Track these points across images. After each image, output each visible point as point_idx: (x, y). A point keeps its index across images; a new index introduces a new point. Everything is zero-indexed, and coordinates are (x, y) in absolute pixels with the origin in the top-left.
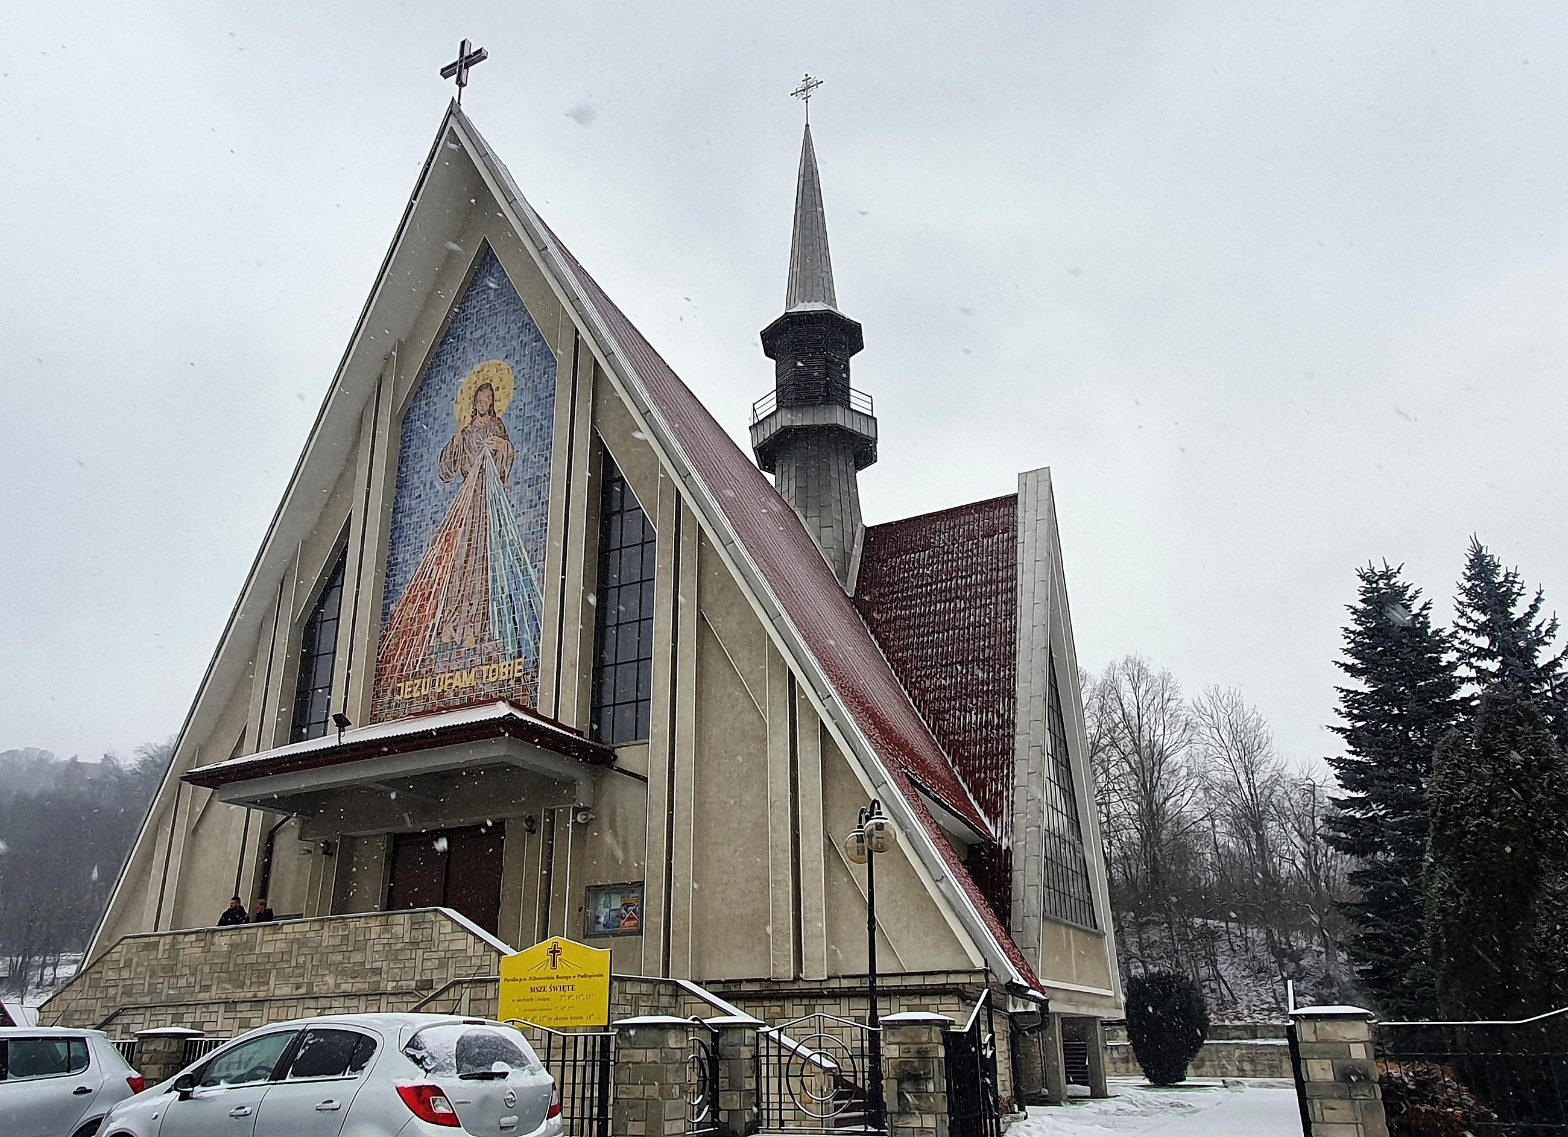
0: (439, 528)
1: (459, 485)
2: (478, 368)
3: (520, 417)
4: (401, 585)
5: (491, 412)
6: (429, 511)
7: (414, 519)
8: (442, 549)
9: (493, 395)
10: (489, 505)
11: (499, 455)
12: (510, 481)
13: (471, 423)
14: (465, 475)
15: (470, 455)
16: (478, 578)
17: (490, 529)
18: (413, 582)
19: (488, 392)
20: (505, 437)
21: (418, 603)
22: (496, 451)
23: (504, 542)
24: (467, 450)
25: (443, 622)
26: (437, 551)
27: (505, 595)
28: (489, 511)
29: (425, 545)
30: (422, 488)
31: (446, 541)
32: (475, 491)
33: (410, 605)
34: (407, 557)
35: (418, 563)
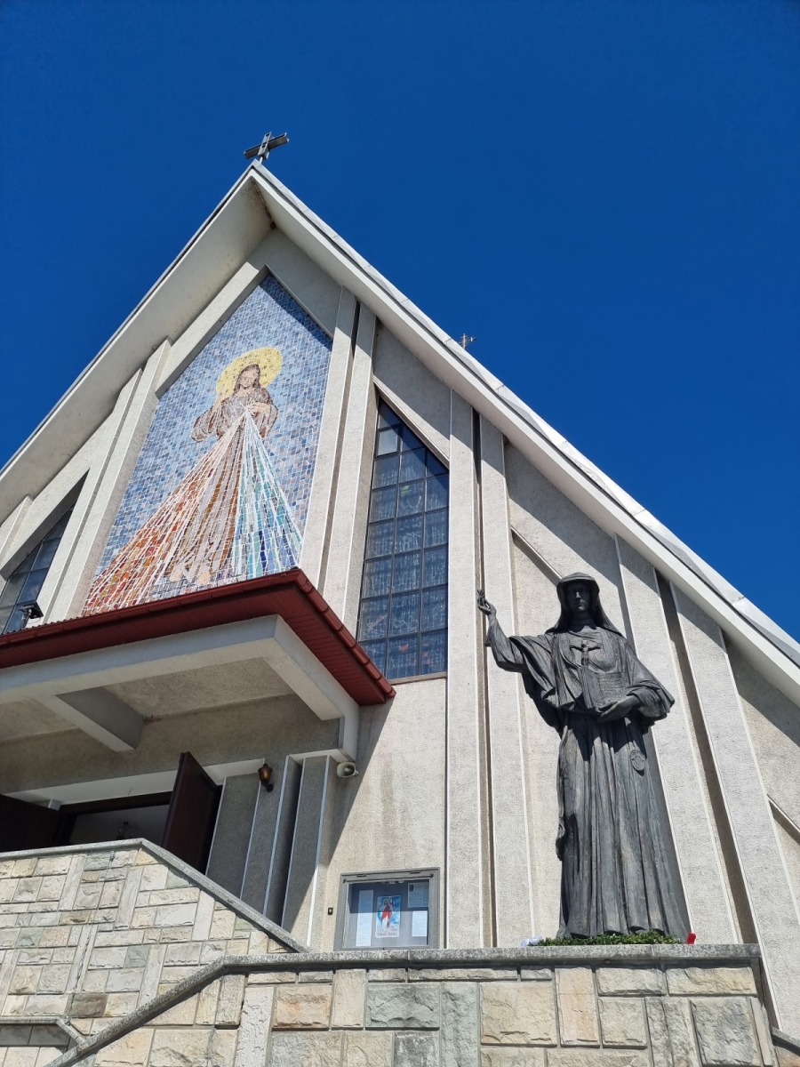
0: (184, 479)
1: (212, 442)
2: (247, 354)
3: (287, 385)
4: (131, 531)
5: (256, 384)
6: (175, 466)
7: (158, 473)
8: (184, 496)
9: (259, 372)
10: (244, 456)
11: (260, 417)
12: (272, 434)
13: (234, 394)
14: (220, 435)
15: (228, 419)
16: (222, 520)
17: (243, 475)
18: (145, 528)
19: (255, 371)
20: (269, 401)
21: (146, 547)
22: (257, 414)
23: (259, 486)
24: (225, 416)
25: (174, 562)
26: (179, 498)
27: (252, 534)
28: (244, 461)
29: (165, 495)
30: (170, 447)
31: (190, 489)
32: (230, 445)
33: (137, 549)
34: (143, 505)
35: (154, 511)
